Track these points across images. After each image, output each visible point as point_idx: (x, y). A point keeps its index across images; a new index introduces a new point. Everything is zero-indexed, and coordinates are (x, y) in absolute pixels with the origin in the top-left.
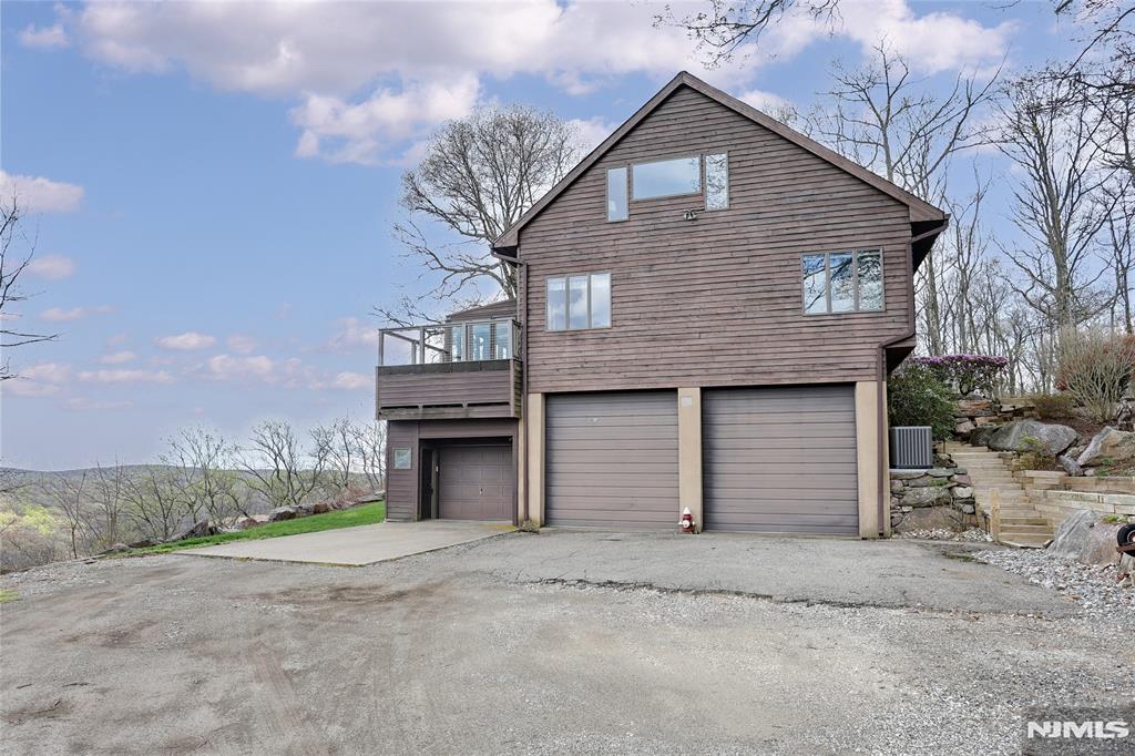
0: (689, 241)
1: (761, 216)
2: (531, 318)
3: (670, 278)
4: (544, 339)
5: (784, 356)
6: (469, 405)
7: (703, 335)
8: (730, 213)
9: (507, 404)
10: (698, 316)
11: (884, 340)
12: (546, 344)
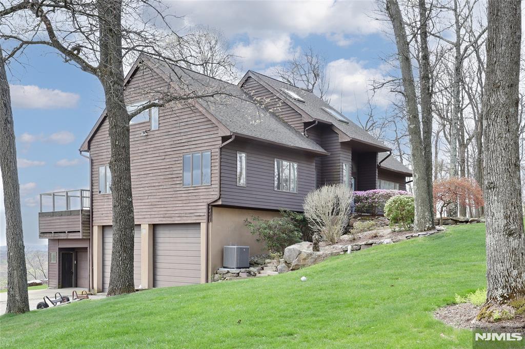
0: (145, 147)
1: (170, 133)
2: (94, 187)
3: (138, 167)
4: (98, 198)
5: (177, 208)
6: (68, 232)
7: (149, 197)
8: (159, 132)
9: (79, 232)
10: (147, 187)
11: (209, 201)
12: (99, 201)
